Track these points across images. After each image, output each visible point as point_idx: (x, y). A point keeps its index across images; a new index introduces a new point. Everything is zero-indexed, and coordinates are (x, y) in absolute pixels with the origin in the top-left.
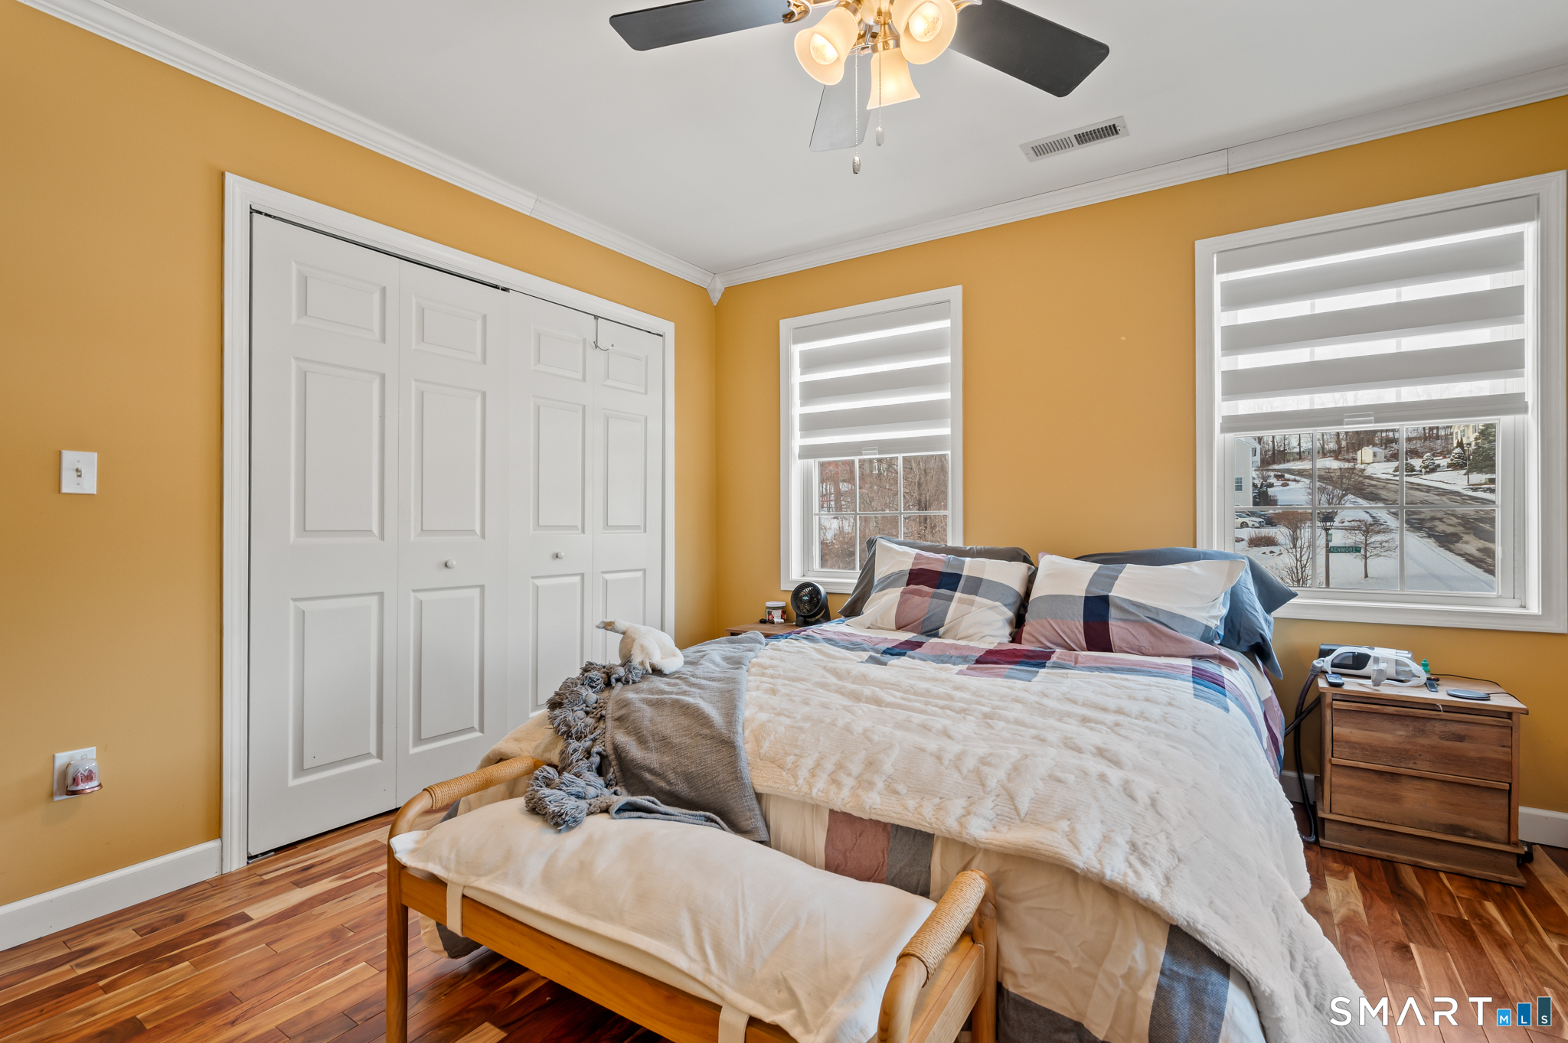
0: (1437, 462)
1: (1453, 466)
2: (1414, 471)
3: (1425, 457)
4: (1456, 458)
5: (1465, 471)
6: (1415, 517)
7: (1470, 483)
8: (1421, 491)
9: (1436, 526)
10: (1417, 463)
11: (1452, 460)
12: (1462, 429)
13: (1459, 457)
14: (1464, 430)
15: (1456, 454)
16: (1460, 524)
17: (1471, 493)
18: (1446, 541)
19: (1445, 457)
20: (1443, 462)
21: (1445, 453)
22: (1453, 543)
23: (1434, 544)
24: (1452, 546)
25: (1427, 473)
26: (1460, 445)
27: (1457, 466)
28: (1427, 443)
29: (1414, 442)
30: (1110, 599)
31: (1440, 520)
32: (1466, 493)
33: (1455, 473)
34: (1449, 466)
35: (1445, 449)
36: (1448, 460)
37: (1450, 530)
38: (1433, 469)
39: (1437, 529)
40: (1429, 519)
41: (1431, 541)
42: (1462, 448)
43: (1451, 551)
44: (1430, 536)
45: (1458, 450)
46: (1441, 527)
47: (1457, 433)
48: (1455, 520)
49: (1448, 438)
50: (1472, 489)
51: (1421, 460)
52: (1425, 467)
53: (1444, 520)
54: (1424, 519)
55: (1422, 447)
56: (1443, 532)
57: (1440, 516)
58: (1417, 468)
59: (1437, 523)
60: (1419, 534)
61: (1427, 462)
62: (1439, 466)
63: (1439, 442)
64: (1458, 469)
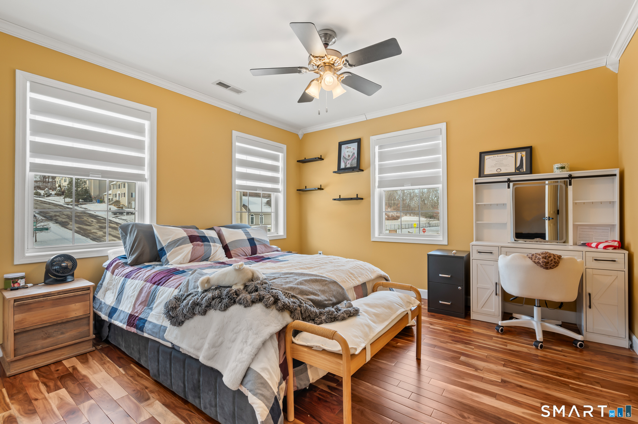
0: (50, 192)
1: (57, 195)
2: (41, 195)
3: (46, 190)
4: (58, 191)
5: (63, 197)
6: (48, 215)
7: (65, 202)
8: (47, 204)
9: (58, 219)
10: (42, 192)
11: (57, 192)
12: (60, 180)
13: (59, 191)
14: (60, 181)
15: (58, 190)
16: (67, 218)
17: (66, 206)
18: (64, 225)
19: (53, 191)
20: (53, 193)
21: (54, 189)
22: (67, 225)
23: (60, 226)
24: (67, 227)
25: (47, 196)
26: (60, 186)
27: (59, 195)
28: (44, 184)
29: (39, 183)
30: (254, 239)
31: (59, 216)
32: (65, 205)
33: (58, 197)
34: (55, 194)
35: (52, 187)
36: (55, 192)
37: (64, 220)
38: (49, 195)
39: (59, 220)
40: (54, 216)
41: (58, 225)
42: (61, 187)
43: (67, 228)
44: (57, 223)
45: (59, 188)
46: (60, 219)
47: (57, 181)
48: (64, 217)
49: (54, 182)
50: (66, 204)
51: (44, 191)
52: (46, 194)
53: (60, 216)
54: (52, 216)
55: (42, 185)
56: (61, 221)
57: (58, 215)
58: (42, 194)
59: (58, 217)
60: (52, 222)
61: (46, 192)
62: (51, 194)
63: (49, 184)
64: (59, 196)
